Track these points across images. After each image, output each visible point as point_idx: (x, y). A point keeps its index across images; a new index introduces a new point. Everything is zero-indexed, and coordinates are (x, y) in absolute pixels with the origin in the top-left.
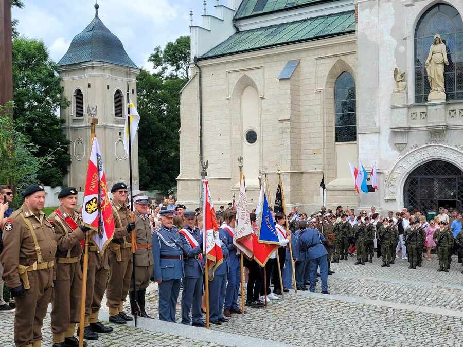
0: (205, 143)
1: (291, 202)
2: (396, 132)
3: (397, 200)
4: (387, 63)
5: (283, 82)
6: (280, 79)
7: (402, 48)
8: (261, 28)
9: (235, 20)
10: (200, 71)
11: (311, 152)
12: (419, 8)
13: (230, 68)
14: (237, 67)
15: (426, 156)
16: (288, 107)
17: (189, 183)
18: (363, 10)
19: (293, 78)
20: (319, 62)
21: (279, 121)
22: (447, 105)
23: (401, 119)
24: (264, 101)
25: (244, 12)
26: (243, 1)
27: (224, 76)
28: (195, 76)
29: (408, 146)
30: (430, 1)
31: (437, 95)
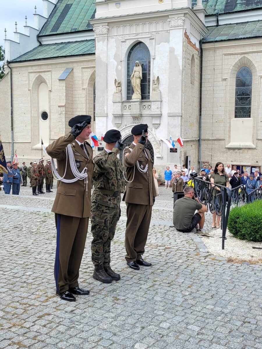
0: (15, 119)
2: (116, 117)
4: (112, 76)
5: (61, 82)
6: (59, 80)
7: (120, 67)
8: (56, 43)
9: (39, 37)
10: (11, 70)
12: (129, 44)
13: (30, 70)
14: (35, 69)
16: (64, 98)
18: (98, 42)
19: (67, 79)
20: (84, 70)
21: (59, 106)
22: (142, 102)
24: (51, 93)
25: (45, 32)
26: (45, 24)
27: (27, 74)
28: (8, 73)
29: (122, 125)
30: (135, 40)
31: (137, 96)
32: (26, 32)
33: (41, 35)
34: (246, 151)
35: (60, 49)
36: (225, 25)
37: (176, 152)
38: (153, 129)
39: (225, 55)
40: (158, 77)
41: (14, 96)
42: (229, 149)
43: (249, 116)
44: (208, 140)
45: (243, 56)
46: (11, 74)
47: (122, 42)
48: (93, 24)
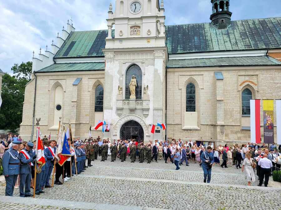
0: (36, 109)
1: (75, 136)
2: (118, 109)
3: (118, 135)
4: (116, 84)
5: (74, 86)
6: (73, 85)
7: (121, 78)
8: (66, 63)
9: (54, 58)
10: (36, 77)
11: (84, 115)
12: (128, 65)
13: (51, 78)
14: (54, 78)
15: (128, 119)
16: (76, 96)
17: (26, 127)
19: (79, 85)
20: (90, 80)
21: (72, 102)
22: (136, 100)
23: (120, 105)
24: (65, 93)
25: (59, 56)
26: (58, 51)
27: (47, 81)
28: (33, 79)
29: (122, 115)
30: (132, 63)
31: (133, 97)
32: (47, 54)
33: (55, 57)
34: (195, 131)
35: (70, 66)
36: (179, 60)
37: (160, 132)
38: (144, 118)
39: (180, 75)
40: (148, 86)
41: (37, 94)
42: (184, 130)
43: (195, 111)
44: (172, 124)
45: (190, 76)
46: (36, 80)
47: (124, 63)
48: (104, 52)
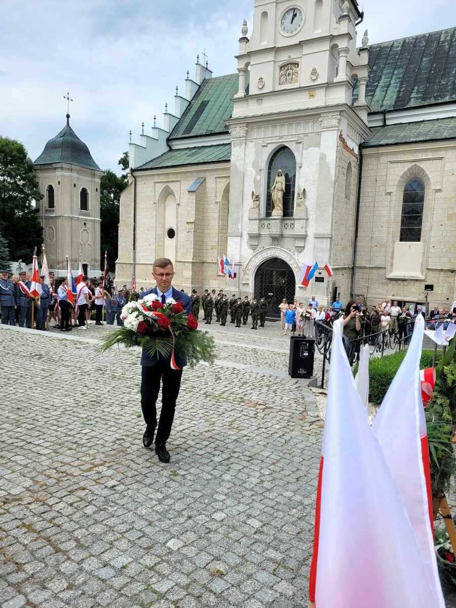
0: (137, 236)
1: (192, 283)
2: (252, 237)
3: (250, 284)
4: (249, 188)
5: (191, 194)
6: (189, 192)
7: (258, 177)
8: (188, 148)
9: (168, 140)
10: (135, 180)
11: (210, 247)
12: (271, 149)
13: (157, 179)
14: (163, 179)
16: (193, 212)
17: (124, 266)
18: (235, 146)
19: (198, 191)
20: (218, 180)
21: (187, 223)
22: (283, 220)
23: (254, 228)
24: (180, 207)
25: (176, 134)
26: (177, 124)
27: (152, 185)
28: (131, 183)
29: (258, 248)
30: (278, 145)
31: (277, 212)
32: (154, 134)
33: (172, 137)
34: (412, 283)
35: (193, 154)
36: (394, 125)
37: (323, 281)
38: (296, 253)
39: (391, 162)
40: (304, 190)
41: (138, 210)
42: (391, 280)
43: (419, 240)
44: (365, 268)
45: (413, 164)
46: (135, 184)
47: (263, 146)
48: (229, 125)
